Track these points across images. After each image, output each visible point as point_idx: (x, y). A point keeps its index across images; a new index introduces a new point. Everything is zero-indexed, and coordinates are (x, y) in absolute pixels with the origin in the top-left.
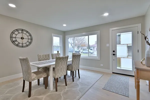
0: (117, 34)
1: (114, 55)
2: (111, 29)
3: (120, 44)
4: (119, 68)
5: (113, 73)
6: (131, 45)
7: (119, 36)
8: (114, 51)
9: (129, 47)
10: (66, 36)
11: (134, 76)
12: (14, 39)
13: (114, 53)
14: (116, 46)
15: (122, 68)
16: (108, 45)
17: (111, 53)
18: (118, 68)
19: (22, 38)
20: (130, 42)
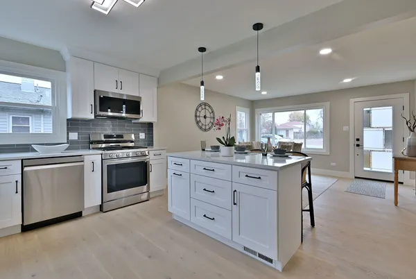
0: (365, 109)
1: (358, 145)
2: (352, 100)
3: (369, 126)
4: (368, 169)
5: (356, 177)
6: (391, 129)
7: (369, 112)
8: (358, 140)
9: (387, 133)
10: (257, 110)
11: (393, 182)
12: (198, 119)
13: (358, 143)
14: (363, 131)
15: (373, 170)
16: (345, 128)
17: (352, 142)
18: (365, 169)
19: (205, 117)
20: (389, 124)
